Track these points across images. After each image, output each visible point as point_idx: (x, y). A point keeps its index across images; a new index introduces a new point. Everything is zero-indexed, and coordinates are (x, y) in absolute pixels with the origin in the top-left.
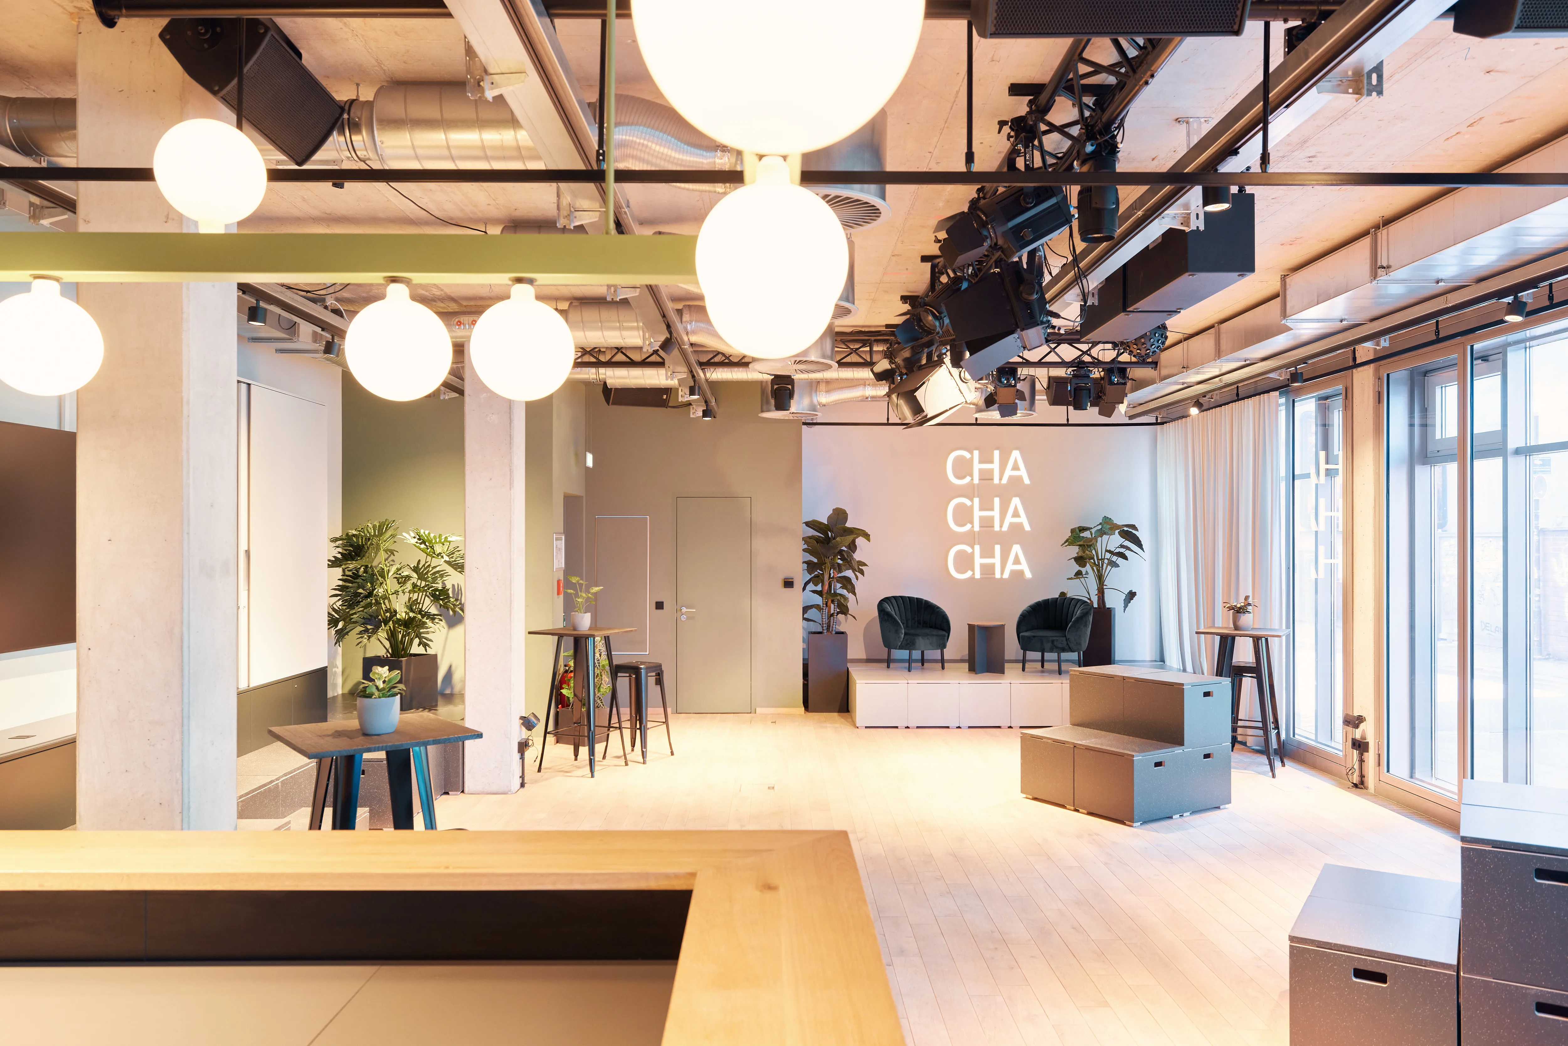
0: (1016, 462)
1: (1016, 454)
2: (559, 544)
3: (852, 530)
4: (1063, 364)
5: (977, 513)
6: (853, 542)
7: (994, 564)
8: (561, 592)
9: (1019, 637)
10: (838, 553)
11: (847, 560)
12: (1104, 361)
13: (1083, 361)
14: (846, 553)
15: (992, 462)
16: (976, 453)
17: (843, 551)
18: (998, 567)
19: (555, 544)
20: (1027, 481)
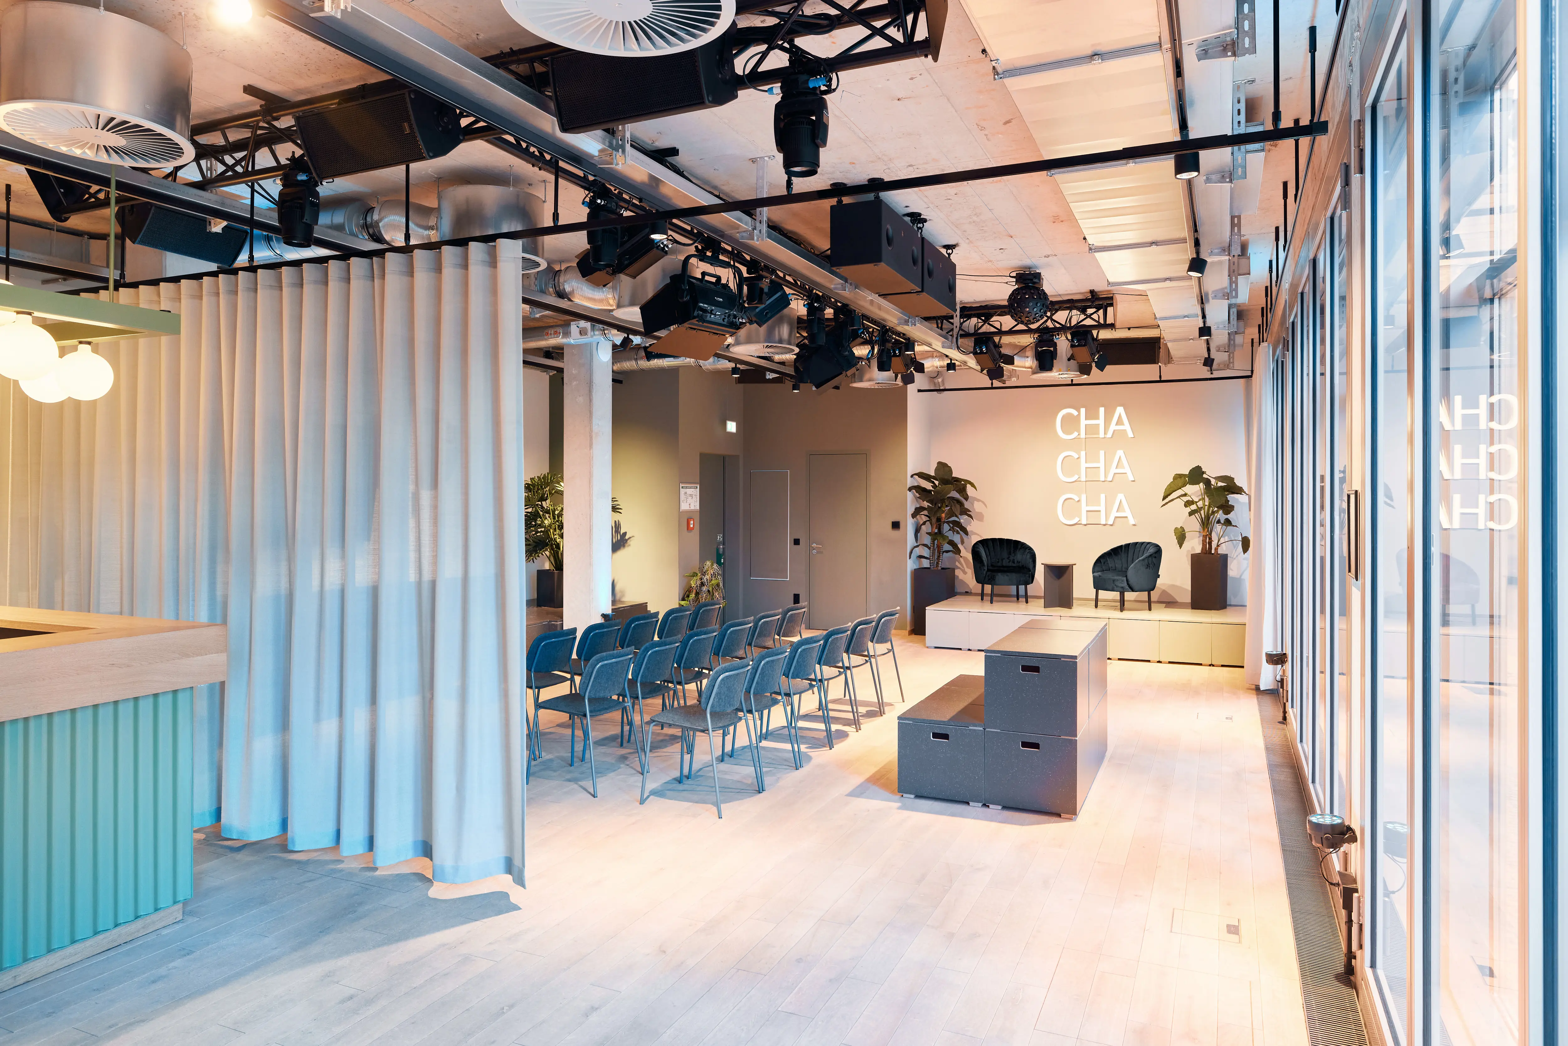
0: (1120, 417)
1: (1120, 410)
2: (689, 491)
3: (957, 480)
4: (1029, 331)
5: (1084, 465)
6: (962, 490)
7: (1099, 511)
8: (693, 528)
9: (1094, 577)
10: (946, 501)
11: (958, 506)
12: (1068, 325)
13: (1047, 328)
14: (955, 500)
15: (1097, 418)
16: (1083, 410)
17: (953, 498)
18: (1103, 513)
19: (682, 491)
20: (1130, 434)
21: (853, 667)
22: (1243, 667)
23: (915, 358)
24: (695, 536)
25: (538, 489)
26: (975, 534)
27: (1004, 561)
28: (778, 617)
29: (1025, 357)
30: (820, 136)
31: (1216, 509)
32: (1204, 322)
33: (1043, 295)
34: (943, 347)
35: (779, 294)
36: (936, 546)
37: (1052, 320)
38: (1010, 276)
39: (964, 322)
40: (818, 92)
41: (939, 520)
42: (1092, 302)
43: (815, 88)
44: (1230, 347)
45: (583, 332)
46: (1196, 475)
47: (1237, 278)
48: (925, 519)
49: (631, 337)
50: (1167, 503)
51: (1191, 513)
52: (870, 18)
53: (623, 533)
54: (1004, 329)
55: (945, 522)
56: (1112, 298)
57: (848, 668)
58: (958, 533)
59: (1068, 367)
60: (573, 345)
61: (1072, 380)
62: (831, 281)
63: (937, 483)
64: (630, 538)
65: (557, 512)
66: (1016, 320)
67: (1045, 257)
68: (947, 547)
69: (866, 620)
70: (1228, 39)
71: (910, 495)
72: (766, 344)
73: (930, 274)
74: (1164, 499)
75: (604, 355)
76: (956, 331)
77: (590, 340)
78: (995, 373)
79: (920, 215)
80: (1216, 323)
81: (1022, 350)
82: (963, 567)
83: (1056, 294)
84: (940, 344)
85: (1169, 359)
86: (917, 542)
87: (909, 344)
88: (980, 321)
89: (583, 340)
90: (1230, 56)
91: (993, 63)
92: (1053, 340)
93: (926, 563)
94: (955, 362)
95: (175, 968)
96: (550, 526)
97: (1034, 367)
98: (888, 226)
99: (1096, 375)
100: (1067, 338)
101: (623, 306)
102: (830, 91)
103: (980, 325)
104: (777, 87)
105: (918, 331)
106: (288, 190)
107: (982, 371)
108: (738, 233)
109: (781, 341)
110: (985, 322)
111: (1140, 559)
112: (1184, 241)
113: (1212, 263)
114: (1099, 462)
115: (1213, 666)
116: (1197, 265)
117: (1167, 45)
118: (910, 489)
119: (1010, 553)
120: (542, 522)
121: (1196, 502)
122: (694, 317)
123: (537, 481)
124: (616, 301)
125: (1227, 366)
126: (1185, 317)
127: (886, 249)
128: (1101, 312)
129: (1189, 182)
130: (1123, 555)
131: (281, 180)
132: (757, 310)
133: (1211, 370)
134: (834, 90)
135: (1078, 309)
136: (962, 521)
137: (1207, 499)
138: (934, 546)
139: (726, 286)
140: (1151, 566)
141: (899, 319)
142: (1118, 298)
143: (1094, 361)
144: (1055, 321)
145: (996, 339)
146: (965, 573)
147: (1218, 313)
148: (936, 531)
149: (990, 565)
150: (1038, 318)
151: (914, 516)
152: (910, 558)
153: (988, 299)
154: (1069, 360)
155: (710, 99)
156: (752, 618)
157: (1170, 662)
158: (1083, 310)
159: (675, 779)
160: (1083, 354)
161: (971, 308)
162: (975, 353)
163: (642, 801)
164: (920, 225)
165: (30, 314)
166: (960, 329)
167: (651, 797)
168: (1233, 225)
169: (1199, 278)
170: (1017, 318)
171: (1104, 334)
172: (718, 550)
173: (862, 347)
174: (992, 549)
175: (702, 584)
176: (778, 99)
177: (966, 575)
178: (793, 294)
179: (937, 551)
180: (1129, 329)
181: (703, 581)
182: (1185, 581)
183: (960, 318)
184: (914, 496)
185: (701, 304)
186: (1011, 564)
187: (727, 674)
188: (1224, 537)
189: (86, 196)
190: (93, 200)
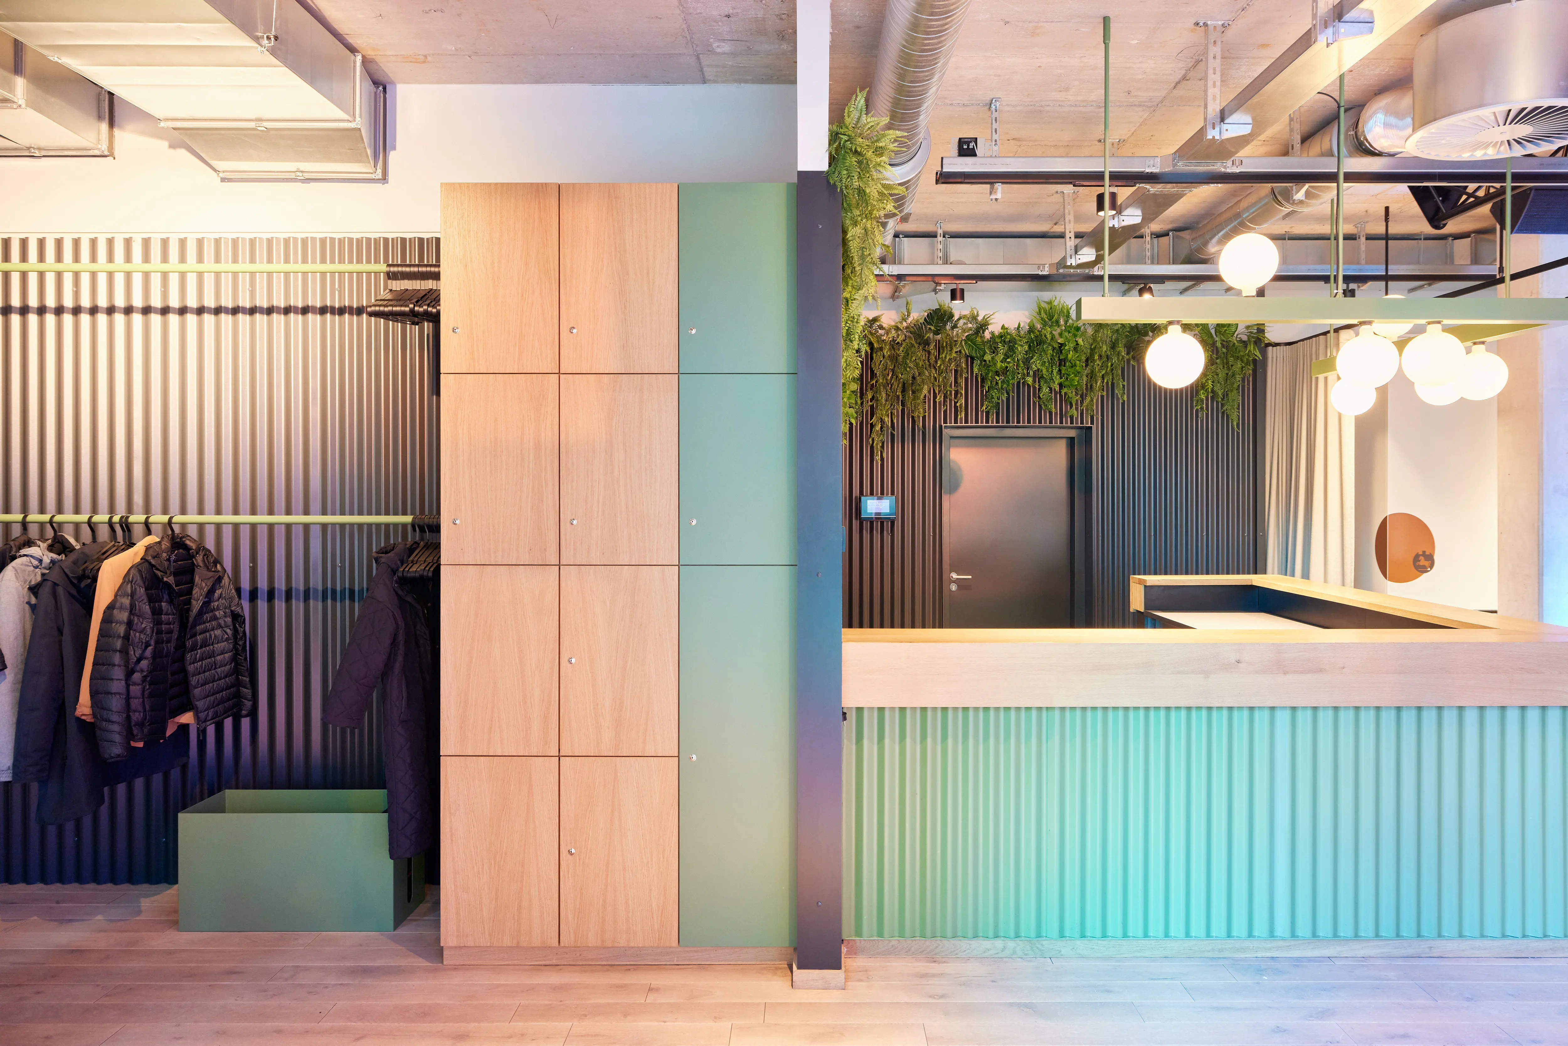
165: (1439, 322)
189: (1464, 197)
190: (1472, 199)
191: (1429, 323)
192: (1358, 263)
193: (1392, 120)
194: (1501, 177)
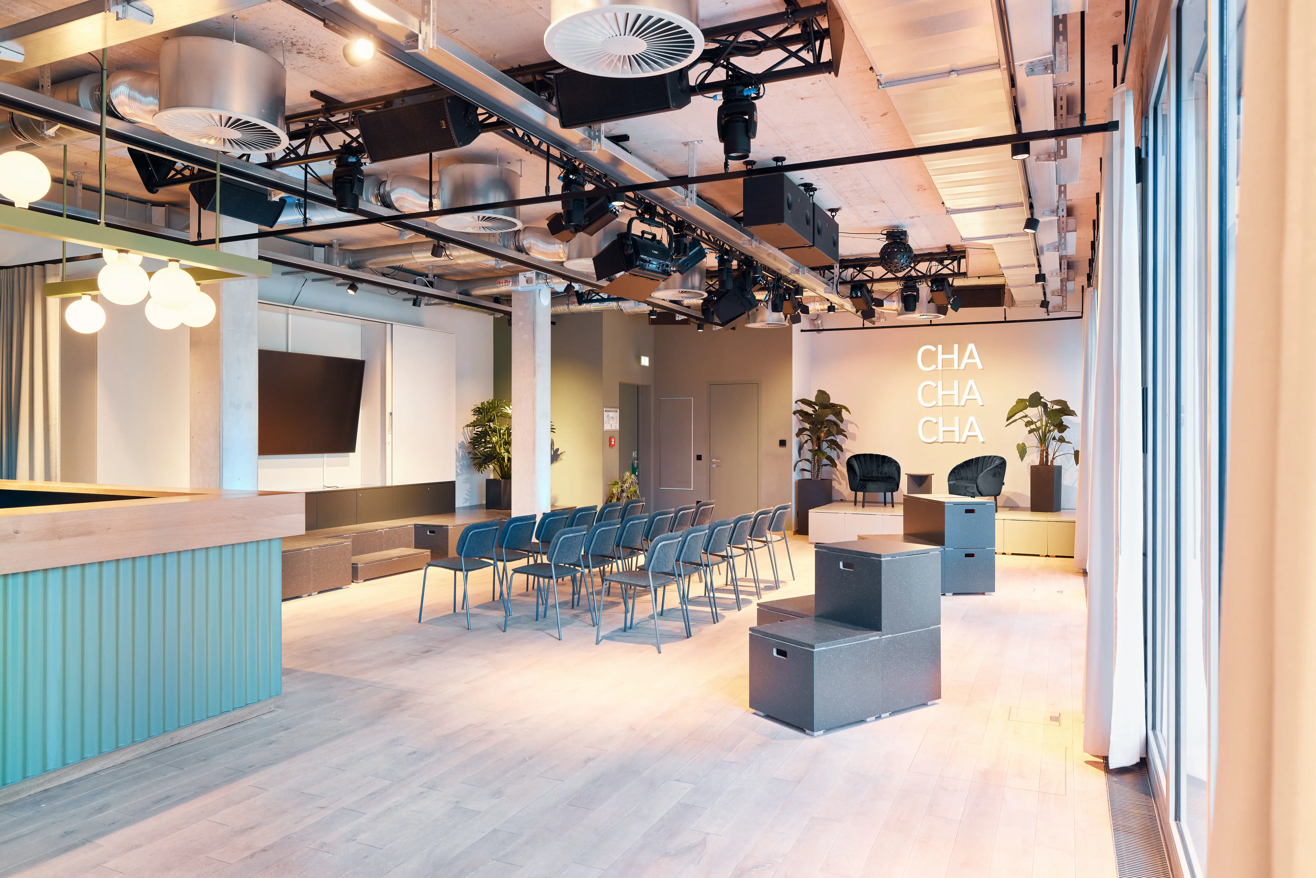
0: (971, 351)
1: (971, 346)
2: (611, 414)
3: (834, 405)
4: (896, 279)
5: (940, 392)
6: (838, 414)
7: (954, 431)
8: (614, 445)
9: (949, 485)
10: (825, 422)
11: (835, 427)
12: (929, 274)
13: (911, 276)
14: (832, 422)
15: (952, 353)
16: (940, 347)
17: (830, 421)
18: (957, 433)
19: (606, 414)
20: (980, 366)
21: (755, 549)
22: (1073, 557)
23: (802, 302)
24: (615, 452)
25: (487, 412)
26: (849, 451)
27: (874, 472)
28: (693, 510)
29: (892, 301)
30: (752, 131)
31: (1052, 428)
32: (1040, 270)
33: (908, 249)
34: (825, 292)
35: (697, 248)
36: (816, 461)
37: (915, 270)
38: (882, 234)
39: (843, 271)
40: (750, 98)
41: (819, 439)
42: (948, 255)
43: (748, 96)
44: (1063, 292)
45: (529, 281)
46: (1036, 400)
47: (1065, 235)
48: (806, 438)
49: (573, 284)
50: (1010, 423)
51: (1030, 432)
52: (787, 44)
53: (556, 449)
54: (875, 278)
55: (823, 441)
56: (964, 252)
57: (751, 549)
58: (835, 449)
59: (927, 309)
60: (520, 291)
61: (931, 321)
62: (740, 238)
63: (817, 408)
64: (562, 453)
65: (502, 431)
66: (886, 269)
67: (910, 218)
68: (825, 461)
69: (766, 511)
70: (1049, 61)
71: (794, 418)
72: (681, 290)
73: (819, 232)
74: (1007, 420)
75: (545, 300)
76: (836, 279)
77: (535, 287)
78: (868, 314)
79: (811, 185)
80: (1050, 272)
81: (890, 295)
82: (838, 478)
83: (919, 248)
84: (823, 290)
85: (1013, 303)
86: (800, 458)
87: (799, 289)
88: (855, 271)
89: (530, 287)
90: (1049, 73)
91: (878, 77)
92: (916, 286)
93: (807, 475)
94: (834, 305)
95: (281, 737)
96: (497, 442)
97: (899, 309)
98: (789, 194)
99: (952, 315)
100: (928, 285)
101: (573, 259)
102: (758, 97)
103: (855, 274)
104: (720, 94)
105: (805, 279)
106: (339, 169)
107: (857, 312)
108: (674, 200)
109: (693, 288)
110: (859, 272)
111: (988, 469)
112: (1021, 204)
113: (1045, 222)
114: (953, 389)
115: (1049, 556)
116: (1032, 223)
117: (1004, 66)
118: (795, 413)
119: (879, 466)
120: (491, 439)
121: (1035, 422)
122: (637, 266)
123: (486, 405)
124: (566, 255)
125: (1061, 308)
126: (1024, 266)
127: (787, 212)
128: (955, 263)
129: (1024, 161)
130: (974, 467)
131: (335, 161)
132: (680, 261)
133: (1048, 312)
134: (762, 97)
135: (936, 260)
136: (838, 440)
137: (1044, 418)
138: (814, 461)
139: (660, 242)
140: (997, 475)
141: (791, 269)
142: (970, 252)
143: (949, 303)
144: (918, 271)
145: (869, 286)
146: (840, 484)
147: (1051, 263)
148: (817, 448)
149: (861, 476)
150: (905, 267)
151: (798, 435)
152: (794, 470)
153: (862, 253)
154: (929, 302)
155: (674, 105)
156: (673, 509)
157: (1013, 554)
158: (941, 262)
159: (620, 629)
160: (941, 297)
161: (848, 260)
162: (851, 297)
163: (597, 643)
164: (812, 193)
165: (178, 261)
166: (840, 277)
167: (603, 640)
168: (1060, 192)
169: (1034, 234)
170: (887, 268)
171: (958, 282)
172: (633, 464)
173: (760, 292)
174: (863, 463)
175: (623, 491)
176: (720, 103)
177: (842, 485)
178: (708, 249)
179: (817, 465)
180: (979, 277)
181: (623, 488)
182: (1026, 490)
183: (839, 269)
184: (798, 418)
185: (642, 256)
186: (879, 475)
187: (664, 542)
188: (1059, 452)
189: (173, 172)
190: (179, 176)
191: (170, 260)
192: (75, 206)
193: (137, 95)
194: (213, 166)
